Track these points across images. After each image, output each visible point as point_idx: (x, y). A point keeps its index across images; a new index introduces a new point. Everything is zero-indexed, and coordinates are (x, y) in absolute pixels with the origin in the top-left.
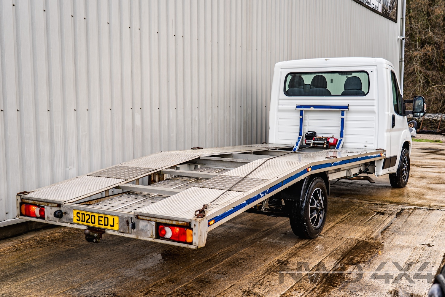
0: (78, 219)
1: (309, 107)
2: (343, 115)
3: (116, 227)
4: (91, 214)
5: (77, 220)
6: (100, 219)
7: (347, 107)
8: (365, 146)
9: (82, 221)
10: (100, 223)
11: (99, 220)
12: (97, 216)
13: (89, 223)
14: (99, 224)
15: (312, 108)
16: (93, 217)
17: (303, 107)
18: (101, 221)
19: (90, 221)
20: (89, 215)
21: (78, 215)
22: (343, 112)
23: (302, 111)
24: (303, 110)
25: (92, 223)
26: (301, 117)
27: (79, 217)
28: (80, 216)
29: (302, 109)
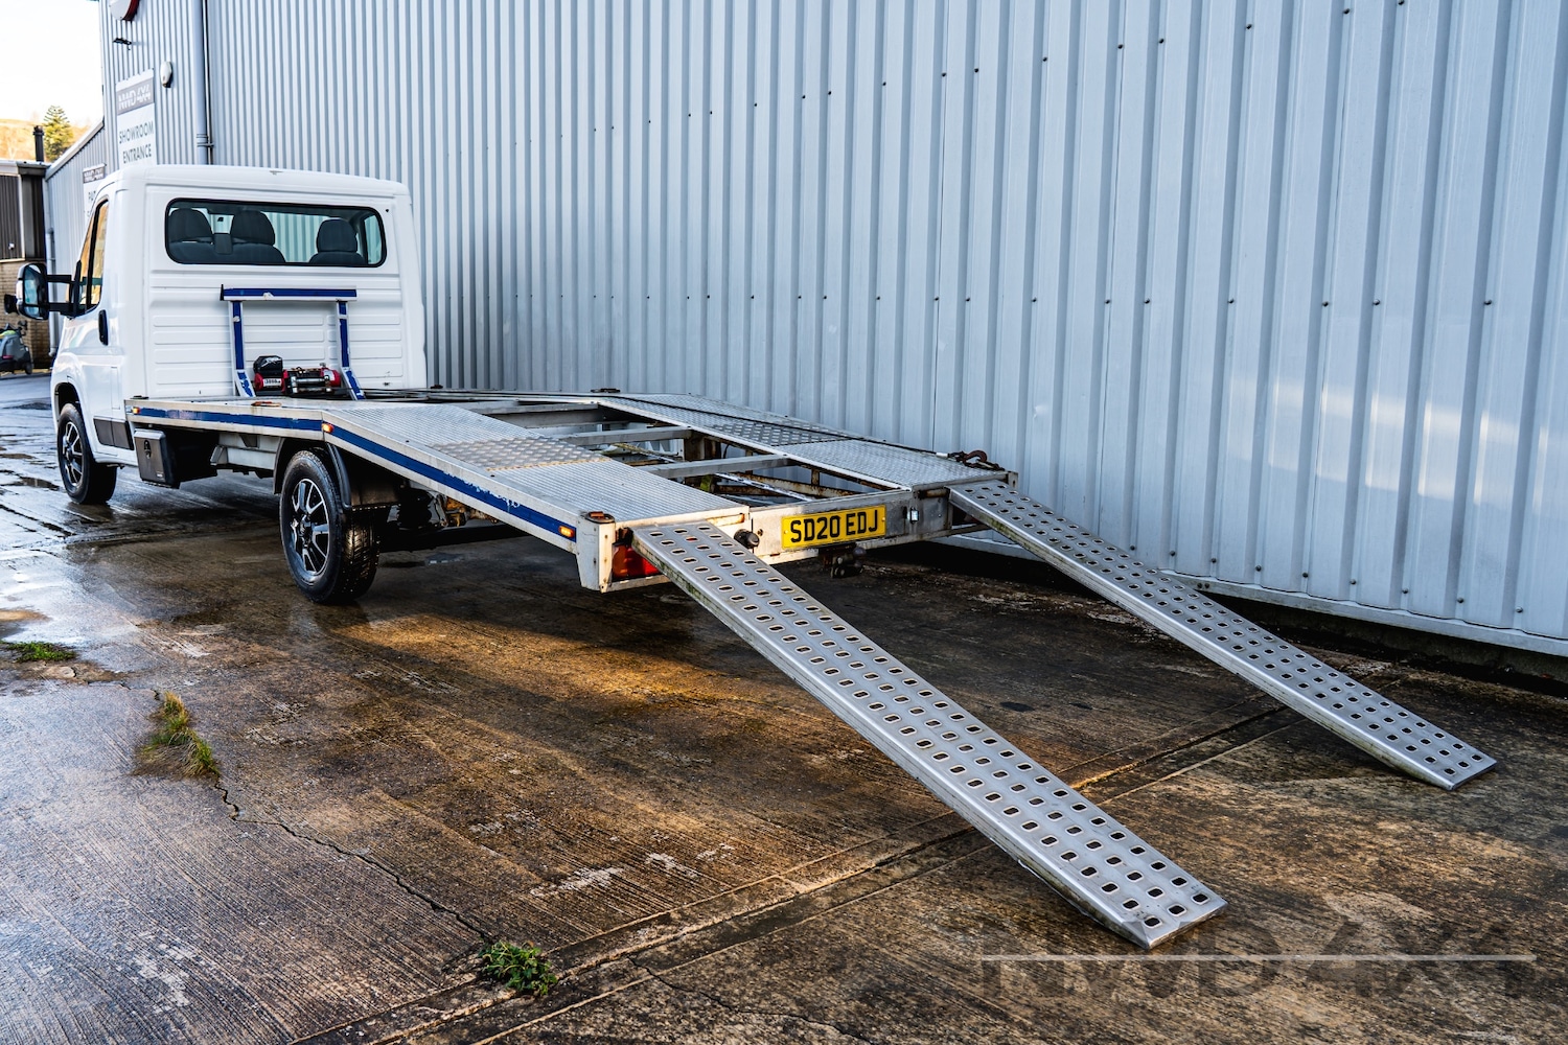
0: (796, 536)
1: (260, 292)
2: (343, 311)
3: (881, 530)
4: (828, 516)
5: (793, 540)
6: (851, 520)
7: (352, 293)
8: (386, 384)
9: (807, 539)
10: (851, 529)
11: (849, 524)
12: (843, 515)
13: (825, 537)
14: (848, 533)
15: (268, 296)
16: (835, 522)
17: (242, 293)
18: (852, 524)
19: (827, 532)
20: (825, 519)
21: (796, 527)
22: (342, 304)
23: (236, 304)
24: (239, 302)
25: (833, 535)
26: (237, 319)
27: (799, 532)
28: (801, 528)
29: (235, 300)
